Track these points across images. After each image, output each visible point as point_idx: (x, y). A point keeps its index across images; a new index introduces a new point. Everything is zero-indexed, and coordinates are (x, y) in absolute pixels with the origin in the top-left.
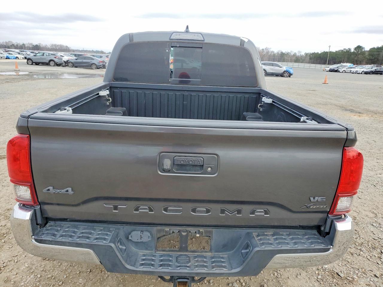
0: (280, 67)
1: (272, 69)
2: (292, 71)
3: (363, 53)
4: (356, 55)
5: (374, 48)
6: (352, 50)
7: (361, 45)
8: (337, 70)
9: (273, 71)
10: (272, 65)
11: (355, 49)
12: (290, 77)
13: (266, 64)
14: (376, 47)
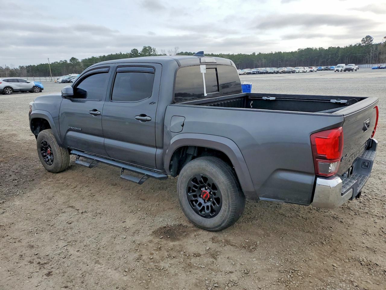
0: (28, 83)
1: (20, 86)
2: (41, 85)
3: (78, 63)
4: (73, 66)
5: (86, 60)
6: (68, 62)
7: (74, 57)
8: (70, 81)
9: (20, 87)
10: (18, 81)
11: (71, 60)
12: (41, 92)
13: (9, 81)
14: (87, 58)
